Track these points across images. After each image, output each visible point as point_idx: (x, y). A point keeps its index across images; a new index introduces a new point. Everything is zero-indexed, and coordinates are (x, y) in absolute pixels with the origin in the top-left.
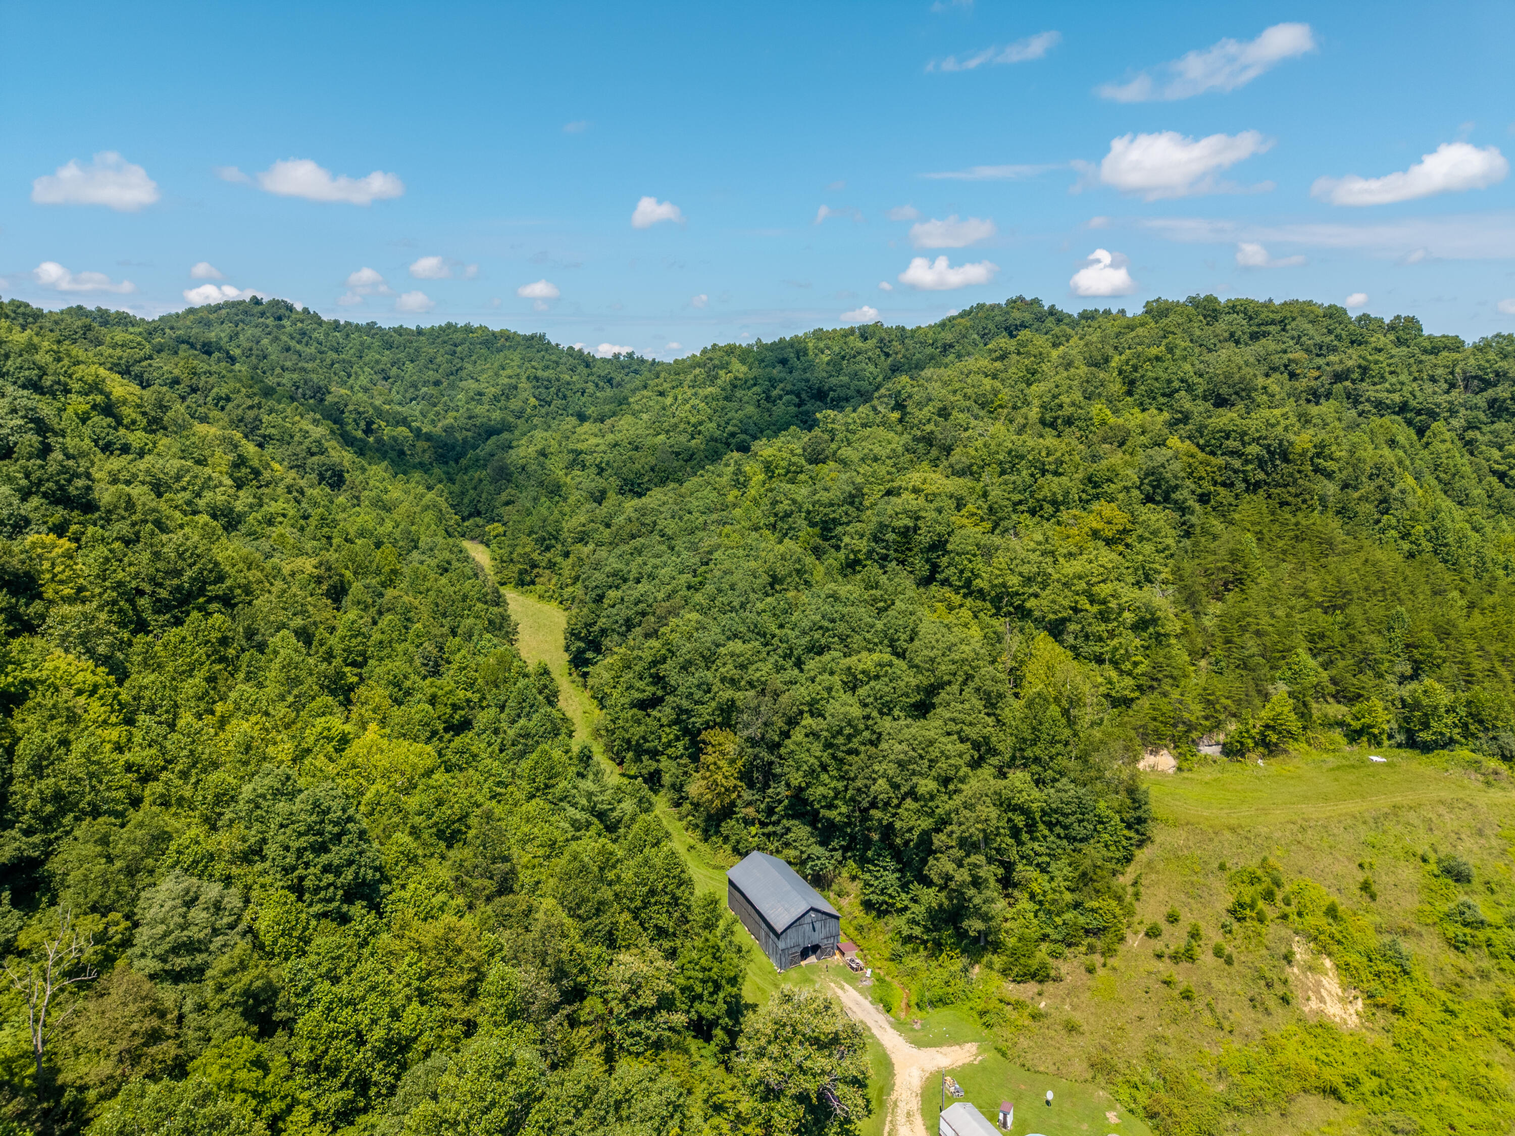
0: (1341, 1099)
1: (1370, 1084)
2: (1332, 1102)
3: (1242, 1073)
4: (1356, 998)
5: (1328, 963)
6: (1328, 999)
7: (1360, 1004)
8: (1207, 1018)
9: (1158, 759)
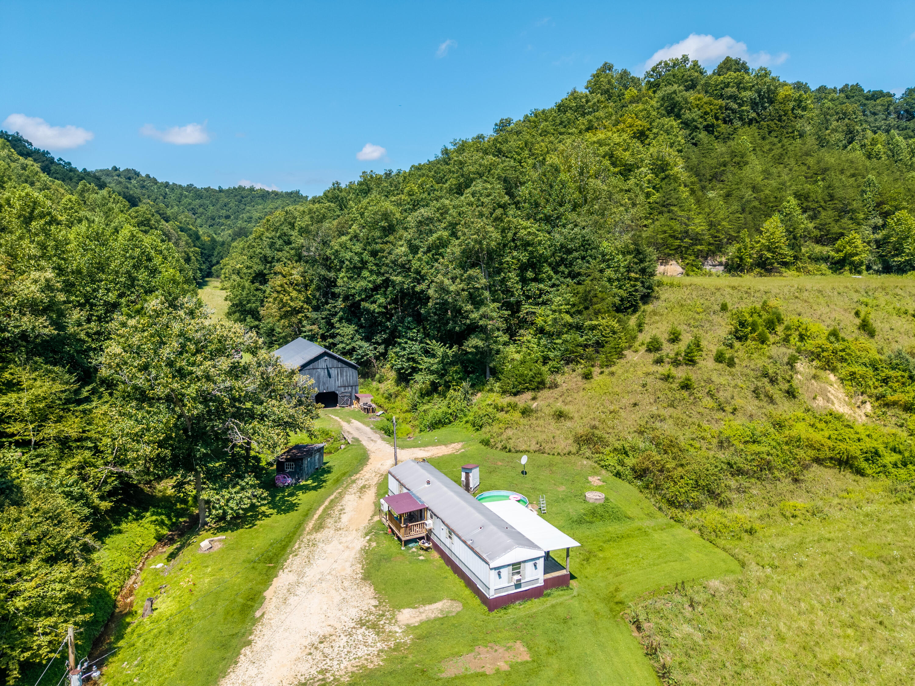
0: (860, 472)
1: (889, 458)
2: (849, 476)
3: (746, 442)
4: (864, 403)
5: (832, 377)
6: (835, 401)
7: (868, 407)
8: (708, 402)
9: (668, 267)
